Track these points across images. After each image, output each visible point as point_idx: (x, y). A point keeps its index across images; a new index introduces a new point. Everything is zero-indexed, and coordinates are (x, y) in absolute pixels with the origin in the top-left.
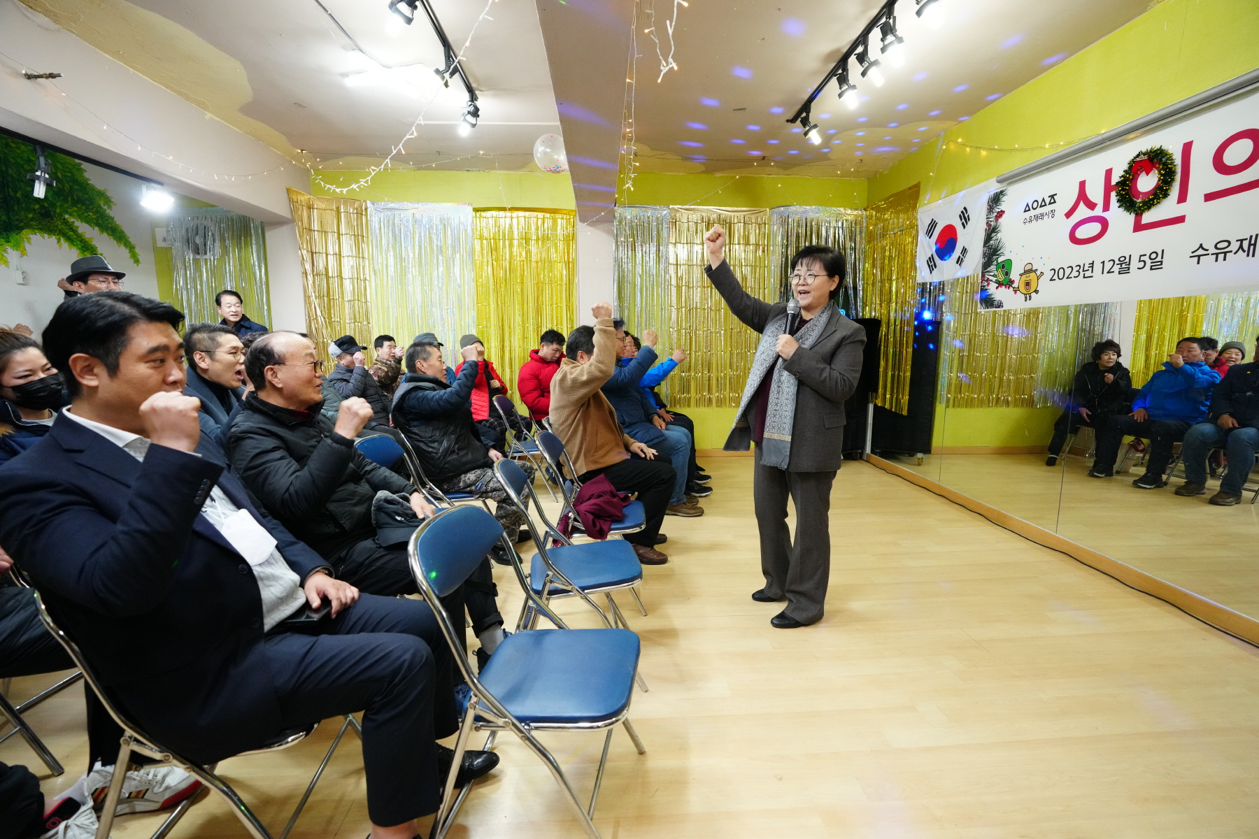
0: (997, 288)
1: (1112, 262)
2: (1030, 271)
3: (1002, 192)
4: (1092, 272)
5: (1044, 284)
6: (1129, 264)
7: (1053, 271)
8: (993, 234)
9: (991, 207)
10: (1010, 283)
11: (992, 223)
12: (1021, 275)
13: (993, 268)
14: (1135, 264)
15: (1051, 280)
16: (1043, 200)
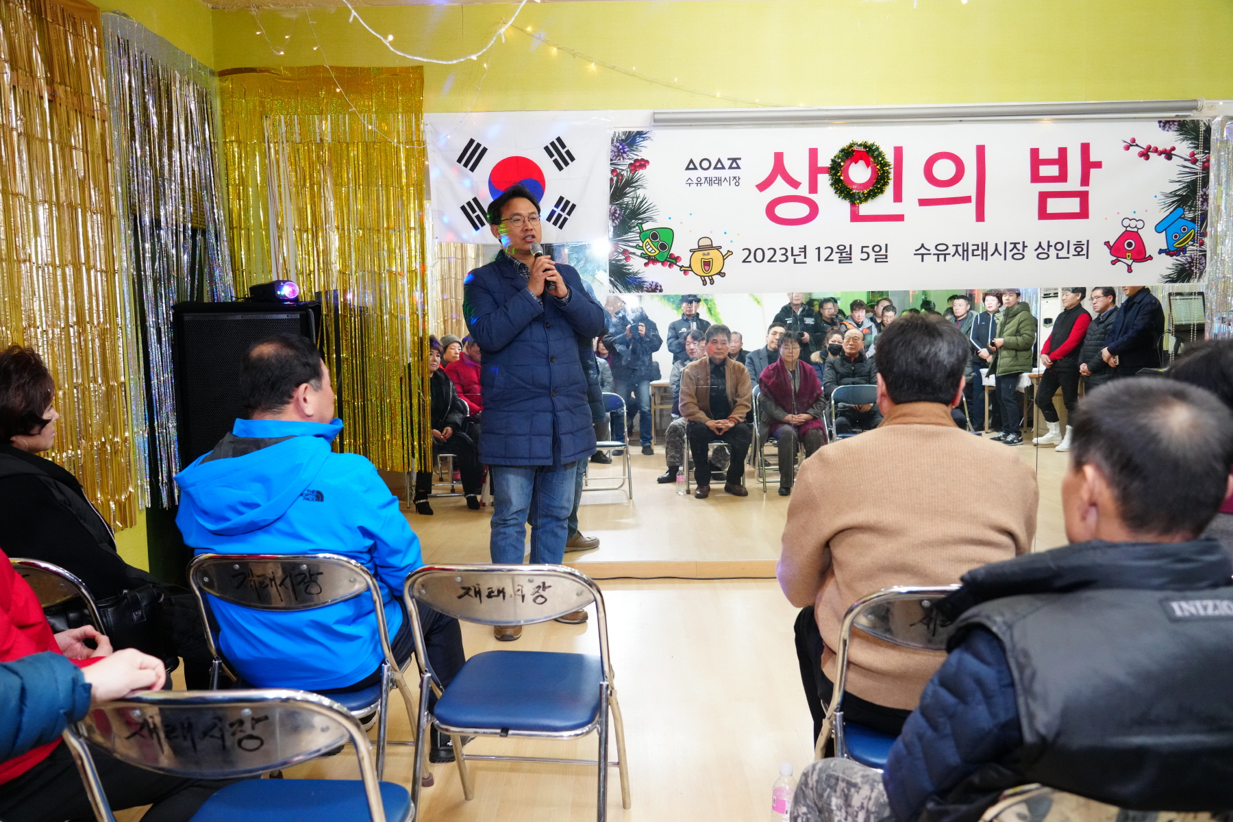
0: (646, 264)
1: (829, 250)
2: (711, 247)
3: (640, 134)
4: (805, 258)
5: (733, 266)
6: (850, 254)
7: (747, 252)
8: (628, 190)
9: (619, 150)
10: (672, 260)
11: (624, 173)
12: (693, 251)
13: (633, 235)
14: (857, 255)
15: (744, 261)
16: (719, 161)
